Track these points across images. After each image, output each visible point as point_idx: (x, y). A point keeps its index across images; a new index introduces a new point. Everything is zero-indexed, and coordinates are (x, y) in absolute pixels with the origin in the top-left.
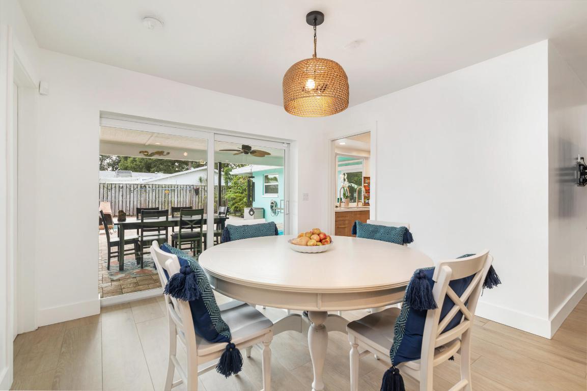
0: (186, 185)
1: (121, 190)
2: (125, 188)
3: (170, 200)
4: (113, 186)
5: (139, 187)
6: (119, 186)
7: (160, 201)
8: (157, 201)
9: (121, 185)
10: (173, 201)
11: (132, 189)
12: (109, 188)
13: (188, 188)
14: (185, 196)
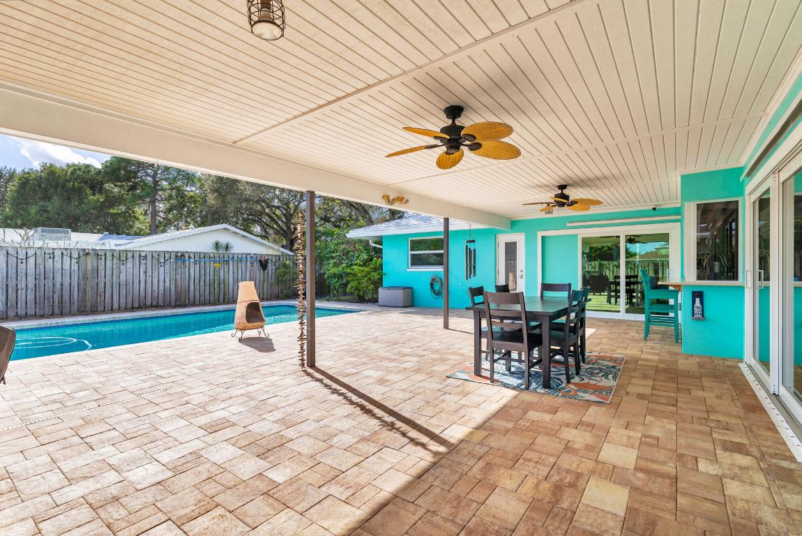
0: (246, 254)
1: (143, 262)
2: (149, 258)
3: (222, 278)
4: (130, 255)
5: (173, 256)
6: (140, 255)
7: (207, 280)
8: (203, 280)
9: (144, 254)
10: (226, 280)
11: (162, 260)
12: (123, 258)
13: (249, 258)
14: (244, 272)
